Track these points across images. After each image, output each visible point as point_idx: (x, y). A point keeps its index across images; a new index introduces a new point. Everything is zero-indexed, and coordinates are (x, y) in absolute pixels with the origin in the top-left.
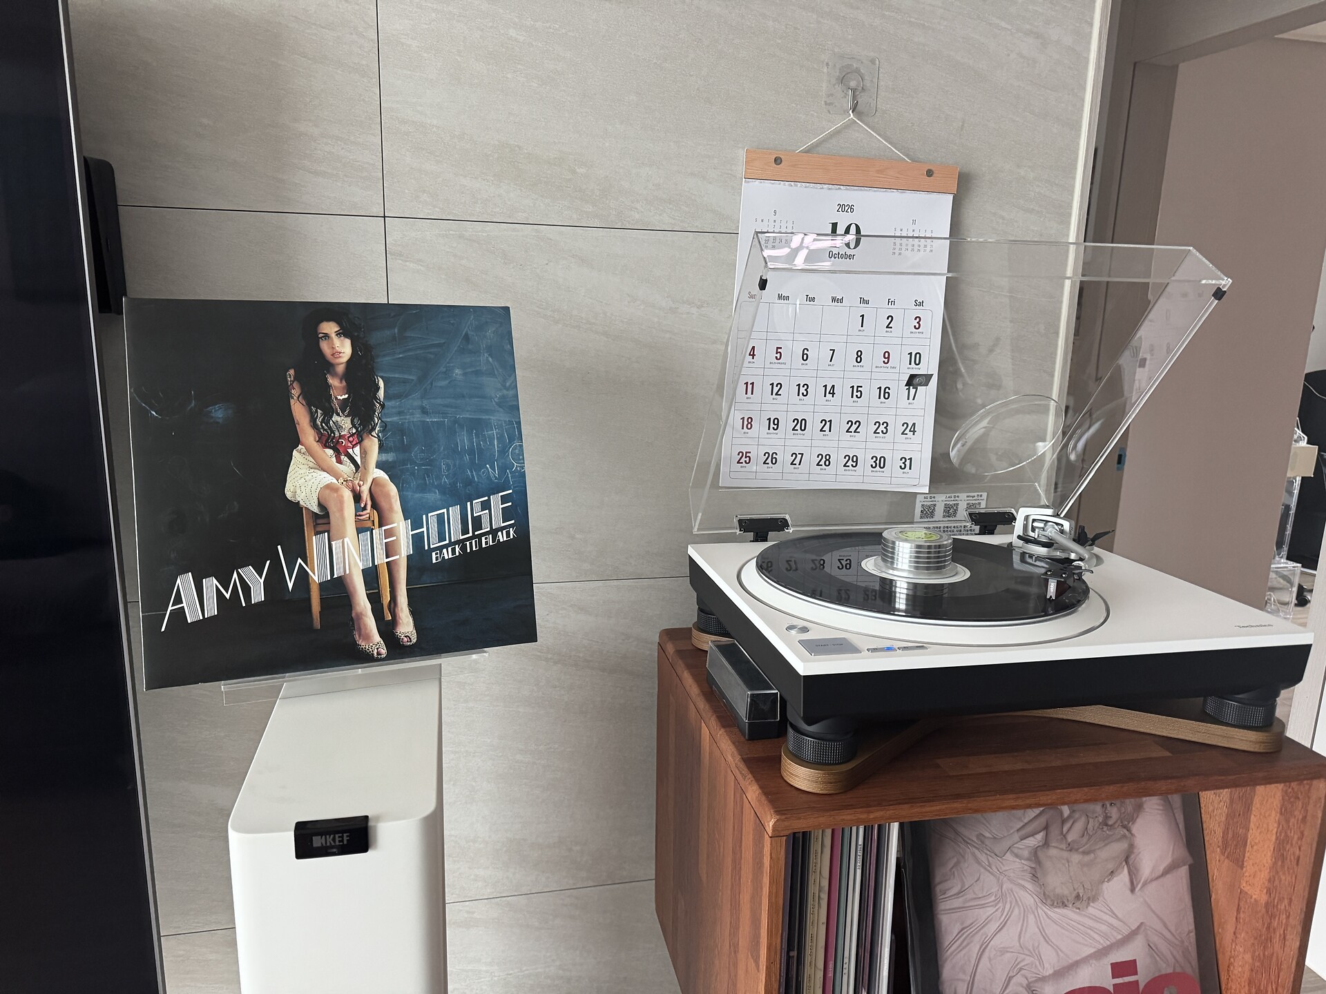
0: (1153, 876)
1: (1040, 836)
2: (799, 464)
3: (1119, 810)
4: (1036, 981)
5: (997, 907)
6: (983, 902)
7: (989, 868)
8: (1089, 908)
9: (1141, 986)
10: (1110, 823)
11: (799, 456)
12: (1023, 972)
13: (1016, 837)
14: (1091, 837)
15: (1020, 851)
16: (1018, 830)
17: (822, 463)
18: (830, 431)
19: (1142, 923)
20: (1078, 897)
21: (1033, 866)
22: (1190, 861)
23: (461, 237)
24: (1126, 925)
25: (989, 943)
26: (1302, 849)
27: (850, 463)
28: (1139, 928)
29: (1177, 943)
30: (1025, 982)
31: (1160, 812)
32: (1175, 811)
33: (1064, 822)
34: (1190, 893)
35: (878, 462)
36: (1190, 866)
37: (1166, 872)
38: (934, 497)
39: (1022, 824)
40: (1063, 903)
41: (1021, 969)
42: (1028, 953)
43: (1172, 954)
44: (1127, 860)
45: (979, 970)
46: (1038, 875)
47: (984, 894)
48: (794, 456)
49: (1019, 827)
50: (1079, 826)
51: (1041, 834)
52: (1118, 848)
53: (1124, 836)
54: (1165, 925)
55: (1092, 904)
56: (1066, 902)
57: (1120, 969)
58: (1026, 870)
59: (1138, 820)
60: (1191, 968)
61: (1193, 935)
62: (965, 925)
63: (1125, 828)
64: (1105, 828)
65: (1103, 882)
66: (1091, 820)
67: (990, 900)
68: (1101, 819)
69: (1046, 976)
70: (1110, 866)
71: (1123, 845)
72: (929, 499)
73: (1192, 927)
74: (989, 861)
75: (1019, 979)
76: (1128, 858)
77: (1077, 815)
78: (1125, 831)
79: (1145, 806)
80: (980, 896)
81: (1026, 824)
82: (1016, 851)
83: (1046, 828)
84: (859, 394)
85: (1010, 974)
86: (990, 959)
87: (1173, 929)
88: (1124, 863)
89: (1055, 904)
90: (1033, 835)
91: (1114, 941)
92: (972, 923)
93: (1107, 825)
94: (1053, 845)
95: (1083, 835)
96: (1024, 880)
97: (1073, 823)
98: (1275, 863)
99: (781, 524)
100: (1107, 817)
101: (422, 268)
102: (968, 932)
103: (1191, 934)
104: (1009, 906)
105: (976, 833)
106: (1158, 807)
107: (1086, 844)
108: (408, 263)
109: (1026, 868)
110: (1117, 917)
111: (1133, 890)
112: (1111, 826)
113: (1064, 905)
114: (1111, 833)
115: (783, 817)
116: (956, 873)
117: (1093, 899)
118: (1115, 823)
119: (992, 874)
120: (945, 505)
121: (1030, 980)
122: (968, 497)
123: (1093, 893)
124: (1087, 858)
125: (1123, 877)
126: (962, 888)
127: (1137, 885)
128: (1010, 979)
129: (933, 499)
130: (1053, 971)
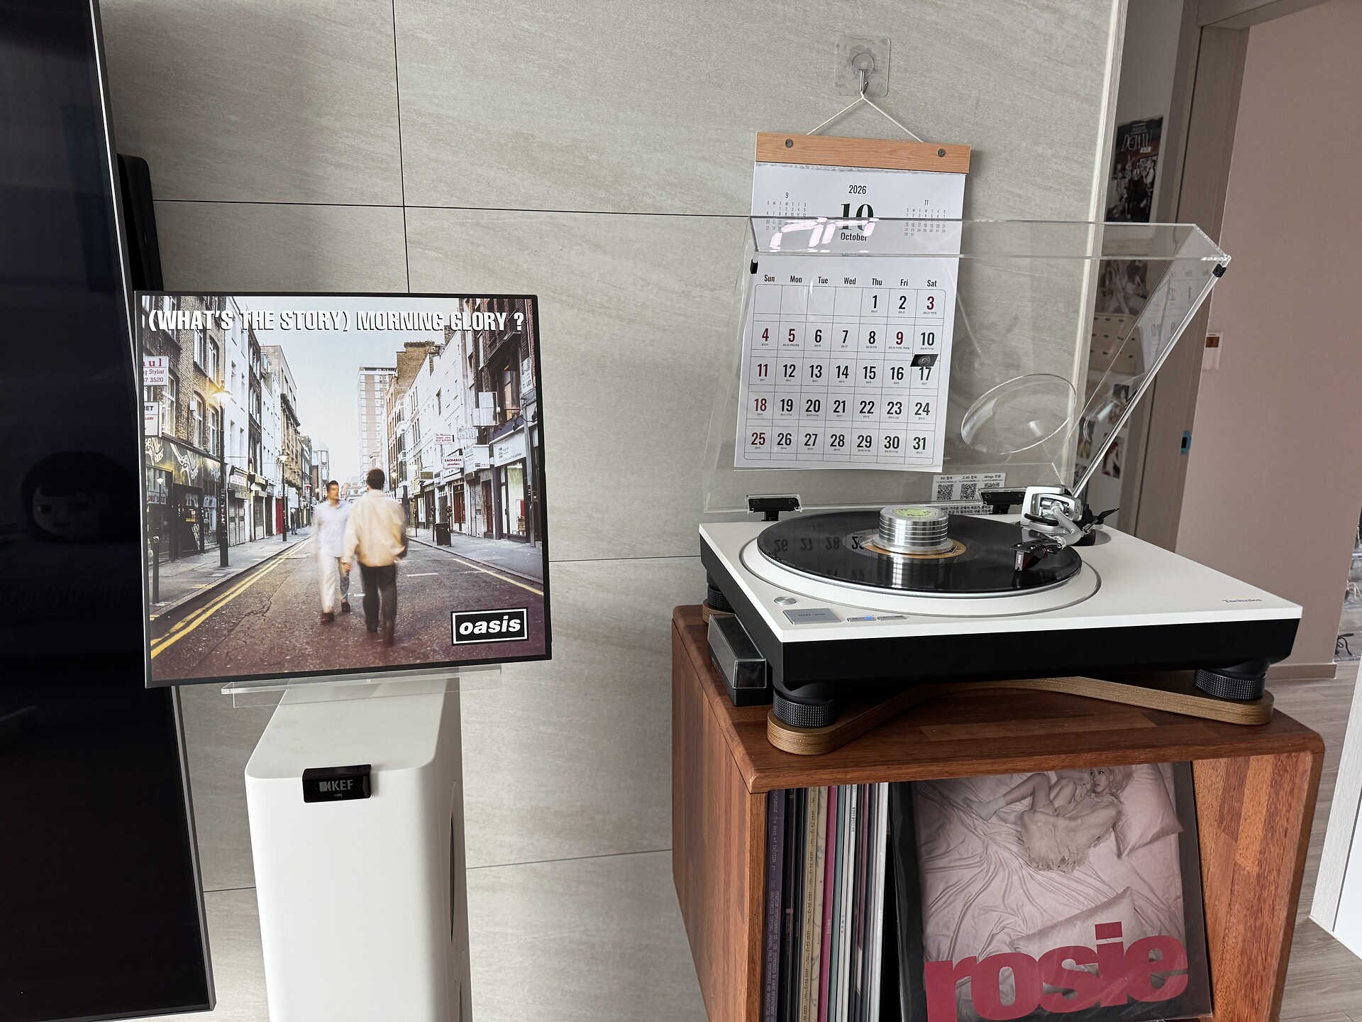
0: (1141, 842)
1: (1027, 802)
2: (814, 445)
3: (1108, 778)
4: (1018, 939)
5: (982, 868)
6: (968, 863)
7: (975, 831)
8: (1075, 871)
9: (1126, 948)
10: (1099, 789)
11: (813, 437)
12: (1006, 930)
13: (1002, 802)
14: (1078, 803)
15: (1006, 815)
16: (1004, 795)
17: (836, 443)
18: (844, 412)
19: (1128, 888)
20: (1063, 860)
21: (1019, 829)
22: (1180, 829)
23: (478, 224)
24: (1112, 889)
25: (971, 904)
26: (1289, 821)
27: (864, 443)
28: (1125, 891)
29: (1164, 907)
30: (1008, 940)
31: (1150, 781)
32: (1165, 781)
33: (1051, 788)
34: (1179, 860)
35: (891, 442)
36: (1179, 834)
37: (1155, 839)
38: (951, 478)
39: (1009, 789)
40: (1048, 866)
41: (1004, 928)
42: (1012, 912)
43: (1159, 918)
44: (1114, 827)
45: (962, 926)
46: (1024, 839)
47: (969, 855)
48: (808, 436)
49: (1005, 792)
50: (1067, 792)
51: (1028, 799)
52: (1105, 815)
53: (1112, 803)
54: (1153, 891)
55: (1077, 868)
56: (1052, 866)
57: (1102, 931)
58: (1012, 834)
59: (1126, 788)
60: (1177, 931)
61: (1180, 900)
62: (949, 884)
63: (1113, 795)
64: (1093, 795)
65: (1090, 847)
66: (1079, 788)
67: (975, 861)
68: (1089, 786)
69: (1029, 935)
70: (1097, 832)
71: (1112, 812)
72: (946, 480)
73: (1180, 893)
74: (974, 824)
75: (1002, 936)
76: (1115, 825)
77: (1064, 782)
78: (1112, 797)
79: (1134, 775)
80: (966, 857)
81: (1012, 789)
82: (1002, 815)
83: (1033, 794)
84: (872, 374)
85: (994, 932)
86: (974, 917)
87: (1160, 895)
88: (1111, 830)
89: (1040, 867)
90: (1019, 800)
91: (1100, 903)
92: (958, 882)
93: (1094, 792)
94: (1040, 810)
95: (1070, 802)
96: (1009, 842)
97: (1060, 790)
98: (1266, 835)
99: (791, 504)
100: (1095, 785)
101: (440, 256)
102: (952, 891)
103: (1179, 900)
104: (994, 867)
105: (962, 797)
106: (1147, 776)
107: (1074, 809)
108: (427, 251)
109: (1011, 831)
110: (1102, 881)
111: (1119, 855)
112: (1098, 793)
113: (1049, 868)
114: (1099, 800)
115: (763, 775)
116: (941, 835)
117: (1078, 862)
118: (1103, 790)
119: (977, 836)
120: (963, 485)
121: (1013, 938)
122: (986, 477)
123: (1079, 857)
124: (1073, 824)
125: (1110, 842)
126: (947, 849)
127: (1124, 851)
128: (993, 936)
129: (950, 480)
130: (1036, 930)
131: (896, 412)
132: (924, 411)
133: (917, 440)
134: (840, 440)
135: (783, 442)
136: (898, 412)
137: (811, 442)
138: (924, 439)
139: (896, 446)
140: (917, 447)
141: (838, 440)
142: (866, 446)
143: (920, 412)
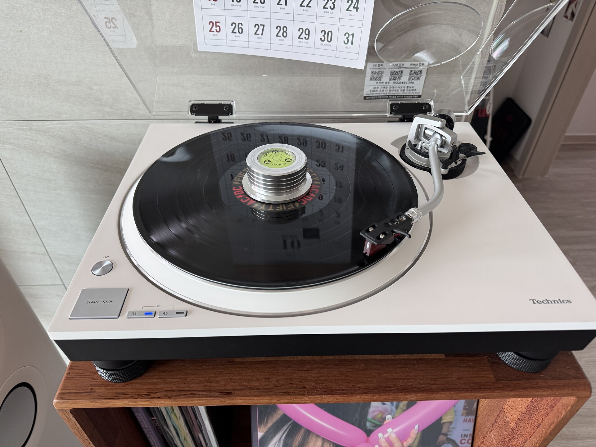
11: (261, 27)
17: (280, 34)
18: (286, 4)
27: (303, 35)
35: (326, 36)
38: (382, 65)
48: (257, 26)
72: (377, 67)
99: (226, 111)
120: (392, 72)
122: (411, 65)
129: (381, 67)
131: (330, 7)
132: (354, 7)
133: (347, 35)
134: (284, 31)
135: (236, 30)
136: (332, 7)
137: (260, 32)
138: (353, 35)
139: (329, 40)
140: (346, 42)
141: (282, 31)
142: (305, 38)
143: (351, 8)
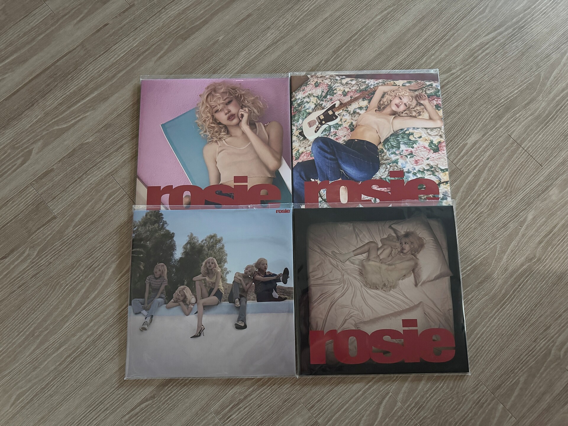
0: (428, 280)
1: (365, 255)
3: (410, 246)
4: (360, 323)
5: (340, 286)
6: (333, 283)
7: (337, 268)
8: (391, 291)
9: (419, 333)
12: (353, 318)
13: (352, 254)
15: (354, 261)
16: (353, 251)
19: (421, 302)
20: (385, 285)
21: (361, 268)
22: (451, 274)
24: (412, 302)
25: (335, 302)
28: (419, 304)
29: (442, 314)
30: (354, 323)
31: (434, 249)
32: (443, 250)
33: (378, 249)
34: (450, 290)
36: (451, 277)
37: (438, 278)
39: (355, 249)
40: (376, 287)
41: (352, 316)
42: (356, 309)
43: (439, 319)
44: (413, 271)
45: (329, 314)
46: (363, 273)
47: (334, 279)
49: (354, 250)
50: (387, 251)
51: (366, 254)
52: (409, 264)
53: (412, 259)
54: (435, 305)
55: (392, 290)
56: (378, 287)
57: (406, 323)
58: (357, 270)
59: (421, 252)
60: (450, 326)
61: (452, 311)
62: (323, 292)
63: (413, 255)
64: (402, 254)
65: (399, 280)
66: (394, 250)
67: (337, 282)
68: (399, 250)
69: (365, 321)
70: (404, 272)
71: (412, 263)
73: (451, 307)
74: (337, 264)
75: (350, 321)
76: (414, 270)
77: (385, 247)
78: (413, 256)
79: (425, 245)
80: (332, 280)
81: (358, 248)
83: (369, 251)
85: (346, 318)
86: (336, 310)
87: (439, 307)
88: (412, 272)
89: (372, 287)
90: (361, 254)
91: (405, 309)
92: (327, 292)
93: (402, 253)
94: (372, 259)
95: (389, 256)
96: (355, 274)
97: (384, 250)
100: (403, 249)
102: (324, 296)
103: (450, 311)
104: (347, 286)
106: (433, 247)
107: (391, 260)
110: (407, 298)
111: (416, 285)
112: (404, 253)
113: (377, 289)
114: (404, 257)
116: (320, 268)
117: (393, 286)
118: (407, 252)
119: (338, 270)
121: (356, 322)
123: (394, 284)
124: (390, 267)
125: (411, 279)
126: (323, 275)
127: (419, 282)
128: (346, 320)
130: (369, 319)
